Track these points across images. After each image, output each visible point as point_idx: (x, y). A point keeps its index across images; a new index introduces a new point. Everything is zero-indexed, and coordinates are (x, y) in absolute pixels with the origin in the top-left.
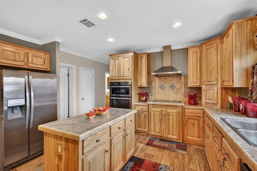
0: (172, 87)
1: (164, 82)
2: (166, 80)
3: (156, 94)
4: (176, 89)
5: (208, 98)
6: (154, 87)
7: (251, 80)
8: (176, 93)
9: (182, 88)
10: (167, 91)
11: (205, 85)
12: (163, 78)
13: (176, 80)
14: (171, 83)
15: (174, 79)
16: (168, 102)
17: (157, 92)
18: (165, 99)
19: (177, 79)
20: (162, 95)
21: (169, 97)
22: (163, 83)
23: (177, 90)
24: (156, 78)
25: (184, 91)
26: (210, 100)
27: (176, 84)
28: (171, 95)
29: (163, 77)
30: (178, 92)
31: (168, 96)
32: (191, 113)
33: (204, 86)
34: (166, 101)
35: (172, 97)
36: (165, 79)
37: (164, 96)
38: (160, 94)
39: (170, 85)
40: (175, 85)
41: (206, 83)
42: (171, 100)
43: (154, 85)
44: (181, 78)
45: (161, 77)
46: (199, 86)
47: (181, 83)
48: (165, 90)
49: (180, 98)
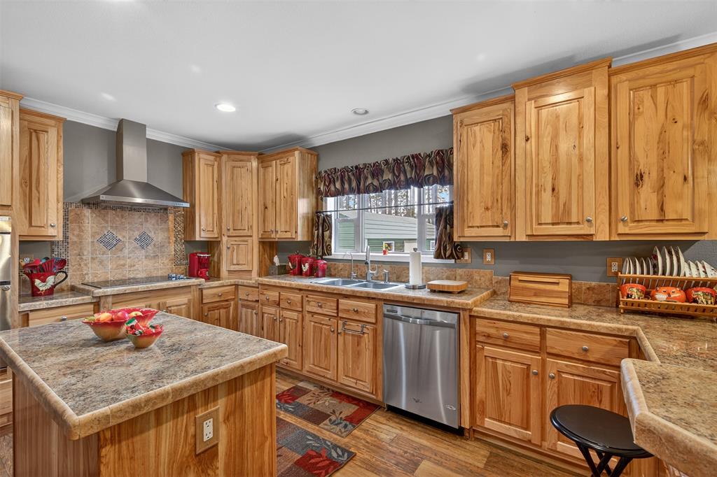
0: (144, 241)
1: (114, 225)
2: (123, 220)
3: (86, 265)
4: (154, 245)
5: (235, 262)
6: (75, 239)
7: (316, 232)
8: (154, 257)
9: (169, 243)
10: (126, 251)
11: (228, 236)
12: (111, 213)
13: (153, 221)
14: (138, 230)
15: (149, 219)
16: (129, 284)
17: (87, 255)
18: (119, 277)
19: (158, 221)
20: (110, 267)
21: (132, 269)
22: (112, 227)
23: (155, 249)
24: (87, 212)
25: (175, 250)
26: (238, 264)
27: (153, 233)
28: (140, 262)
29: (113, 209)
30: (159, 255)
31: (131, 266)
32: (214, 295)
33: (225, 239)
34: (123, 282)
35: (140, 269)
36: (118, 216)
37: (115, 266)
38: (101, 262)
39: (137, 234)
40: (152, 235)
41: (232, 233)
42: (139, 276)
43: (76, 233)
44: (168, 217)
45: (105, 208)
46: (216, 238)
47: (168, 230)
48: (121, 250)
49: (164, 269)
